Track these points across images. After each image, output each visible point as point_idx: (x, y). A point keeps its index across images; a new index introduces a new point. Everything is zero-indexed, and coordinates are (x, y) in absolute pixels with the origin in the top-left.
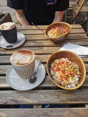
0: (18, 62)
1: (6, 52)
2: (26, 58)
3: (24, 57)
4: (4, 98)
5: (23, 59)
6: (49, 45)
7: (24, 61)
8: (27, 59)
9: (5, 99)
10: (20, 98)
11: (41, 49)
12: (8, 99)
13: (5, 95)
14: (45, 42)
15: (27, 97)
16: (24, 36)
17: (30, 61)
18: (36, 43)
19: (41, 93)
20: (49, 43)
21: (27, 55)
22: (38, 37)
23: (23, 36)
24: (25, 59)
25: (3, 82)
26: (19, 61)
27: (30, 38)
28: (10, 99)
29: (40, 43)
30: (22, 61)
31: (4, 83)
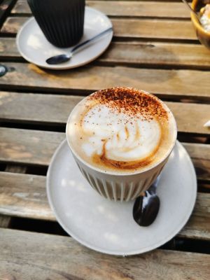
0: (104, 150)
1: (45, 80)
2: (137, 134)
3: (129, 125)
4: (41, 264)
5: (123, 135)
6: (199, 61)
7: (128, 150)
8: (142, 139)
9: (43, 268)
10: (95, 272)
11: (171, 77)
12: (54, 271)
13: (44, 254)
14: (184, 51)
15: (124, 271)
16: (106, 24)
17: (156, 151)
18: (152, 51)
19: (176, 264)
20: (199, 54)
21: (138, 114)
22: (157, 27)
23: (102, 20)
24: (132, 137)
25: (36, 197)
26: (108, 146)
27: (128, 31)
28: (61, 270)
29: (165, 51)
30: (120, 145)
31: (41, 203)
